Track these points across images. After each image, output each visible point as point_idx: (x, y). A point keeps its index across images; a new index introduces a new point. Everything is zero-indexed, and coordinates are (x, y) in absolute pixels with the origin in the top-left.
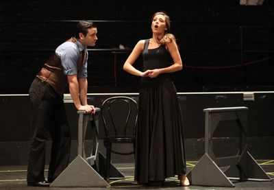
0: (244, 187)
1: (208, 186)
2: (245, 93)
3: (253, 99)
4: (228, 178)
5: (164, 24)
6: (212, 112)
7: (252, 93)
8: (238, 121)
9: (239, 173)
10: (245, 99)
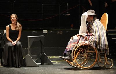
0: (43, 67)
1: (29, 67)
2: (44, 30)
3: (47, 33)
4: (37, 63)
5: (15, 19)
6: (31, 38)
7: (47, 30)
8: (41, 41)
9: (41, 61)
10: (44, 33)
